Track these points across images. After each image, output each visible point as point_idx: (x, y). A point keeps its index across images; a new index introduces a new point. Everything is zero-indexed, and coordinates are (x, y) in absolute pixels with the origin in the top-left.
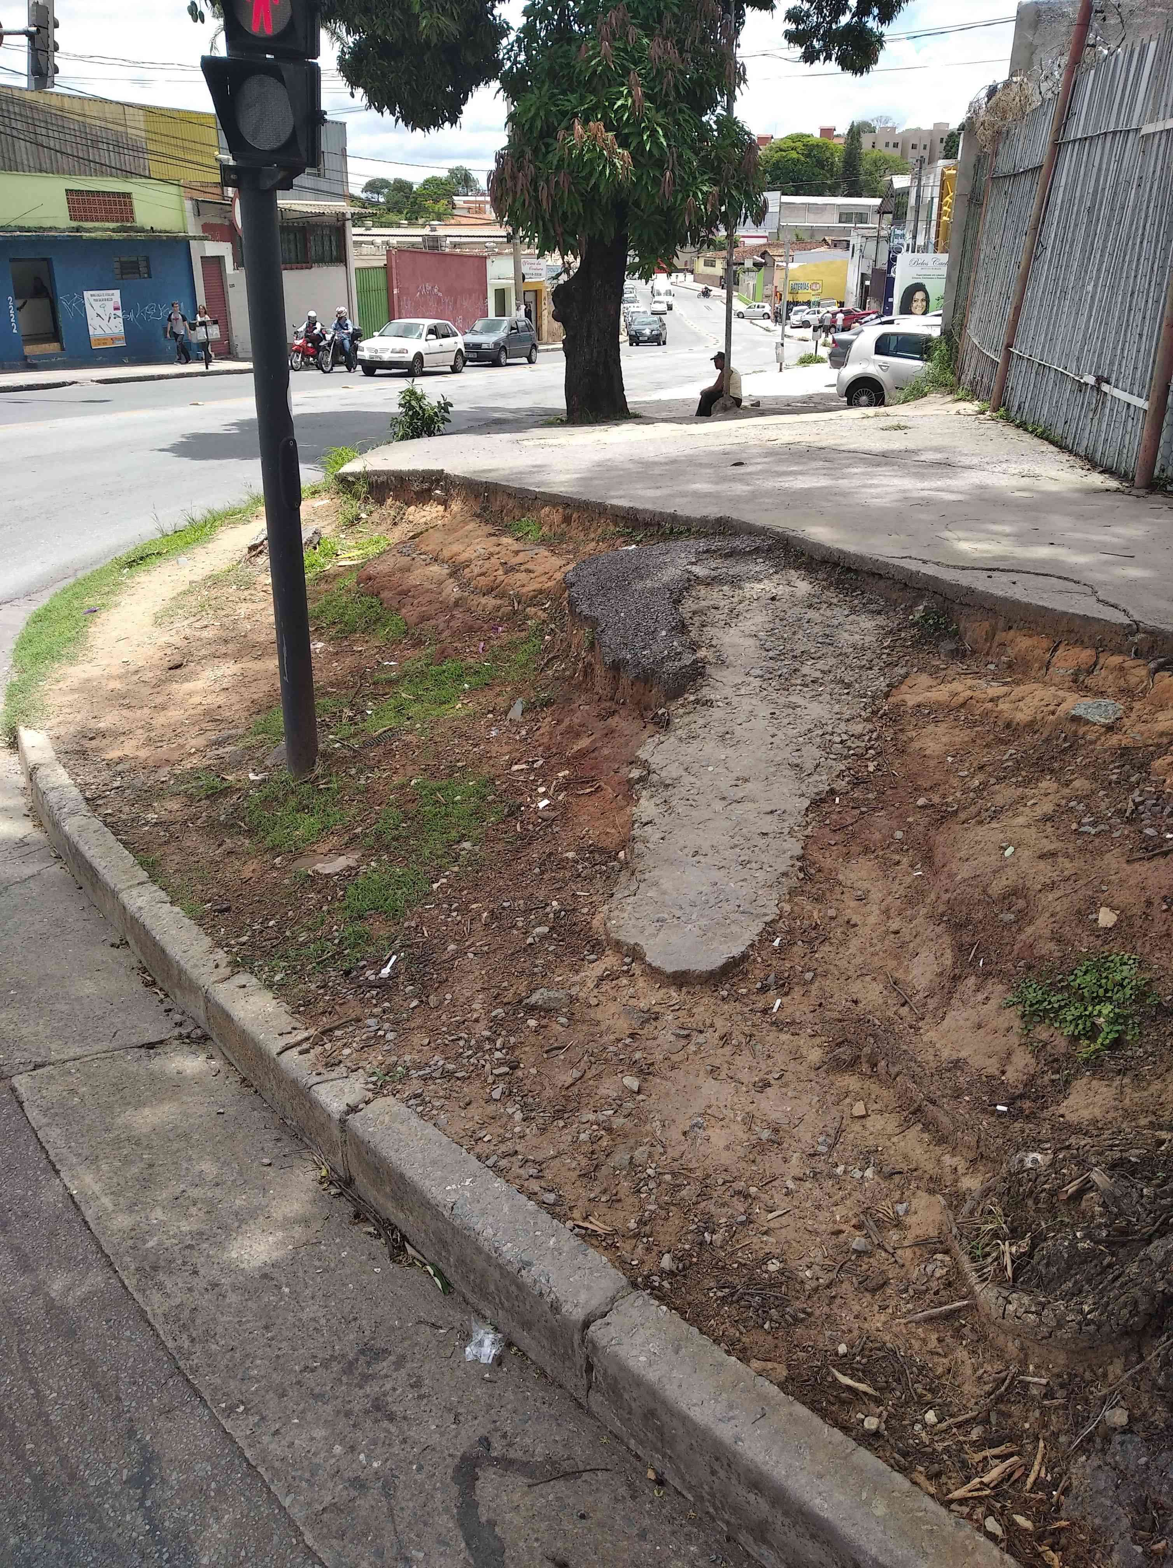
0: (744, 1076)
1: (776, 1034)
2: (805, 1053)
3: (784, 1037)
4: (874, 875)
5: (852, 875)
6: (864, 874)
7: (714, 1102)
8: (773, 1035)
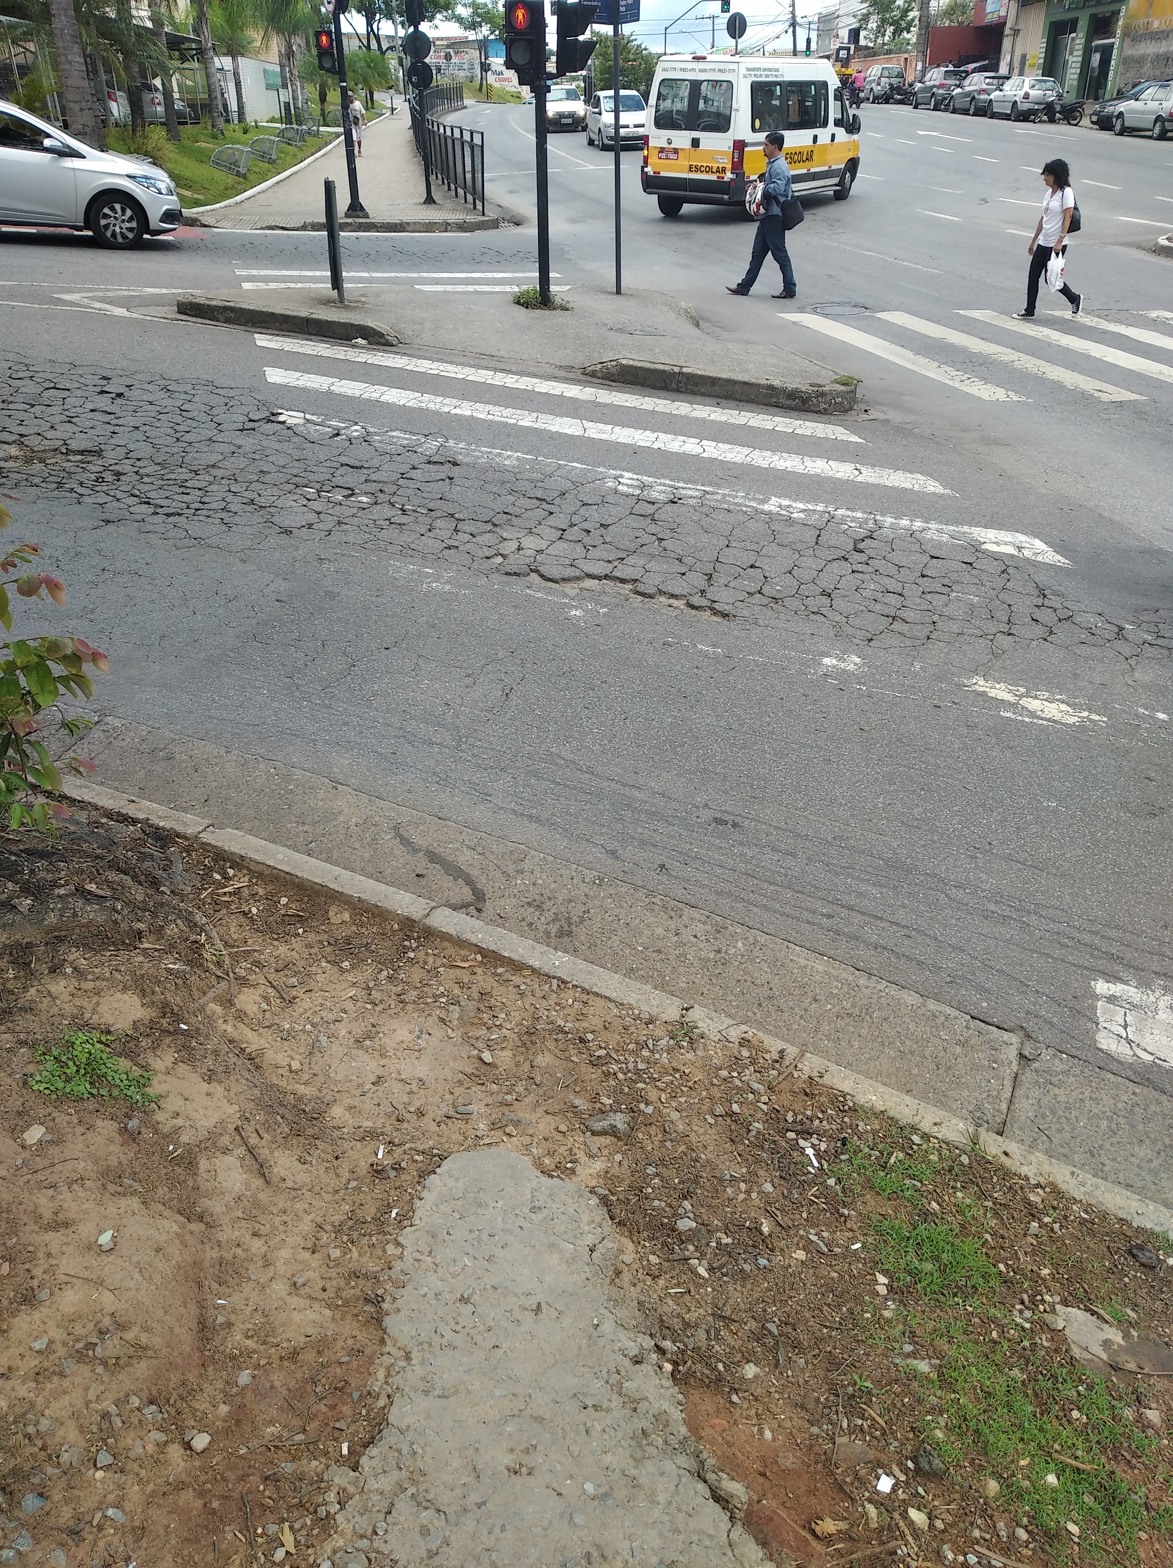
0: (397, 1087)
1: (376, 1125)
2: (347, 1113)
3: (368, 1124)
4: (283, 1316)
5: (313, 1316)
6: (296, 1317)
7: (416, 1062)
8: (379, 1124)
